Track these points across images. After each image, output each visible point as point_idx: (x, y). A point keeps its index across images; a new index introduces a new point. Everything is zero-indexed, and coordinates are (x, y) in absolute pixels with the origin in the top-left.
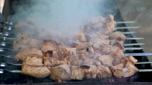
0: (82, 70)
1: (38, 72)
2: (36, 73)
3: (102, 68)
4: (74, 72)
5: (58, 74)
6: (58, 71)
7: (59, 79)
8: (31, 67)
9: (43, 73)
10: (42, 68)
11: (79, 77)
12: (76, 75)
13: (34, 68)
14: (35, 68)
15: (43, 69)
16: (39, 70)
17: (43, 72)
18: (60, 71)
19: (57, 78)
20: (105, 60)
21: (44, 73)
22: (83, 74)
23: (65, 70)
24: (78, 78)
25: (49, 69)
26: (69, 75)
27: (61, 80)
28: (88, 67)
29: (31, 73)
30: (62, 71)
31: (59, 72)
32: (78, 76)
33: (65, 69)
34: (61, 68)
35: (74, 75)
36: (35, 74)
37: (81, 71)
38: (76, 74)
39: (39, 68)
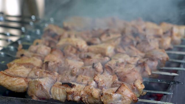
0: (63, 88)
1: (12, 83)
2: (10, 84)
3: (89, 90)
4: (54, 89)
5: (33, 89)
6: (34, 85)
7: (34, 96)
8: (6, 76)
9: (17, 86)
10: (18, 79)
11: (60, 96)
12: (55, 94)
13: (8, 77)
14: (10, 78)
15: (18, 81)
16: (14, 81)
17: (18, 84)
18: (36, 86)
19: (32, 94)
20: (103, 80)
21: (19, 86)
22: (64, 93)
23: (41, 85)
24: (58, 98)
25: (26, 81)
26: (46, 93)
27: (37, 98)
28: (71, 86)
29: (4, 84)
30: (38, 86)
31: (34, 87)
32: (58, 96)
33: (43, 84)
34: (37, 81)
35: (53, 93)
36: (8, 85)
37: (62, 90)
38: (55, 92)
39: (15, 79)
